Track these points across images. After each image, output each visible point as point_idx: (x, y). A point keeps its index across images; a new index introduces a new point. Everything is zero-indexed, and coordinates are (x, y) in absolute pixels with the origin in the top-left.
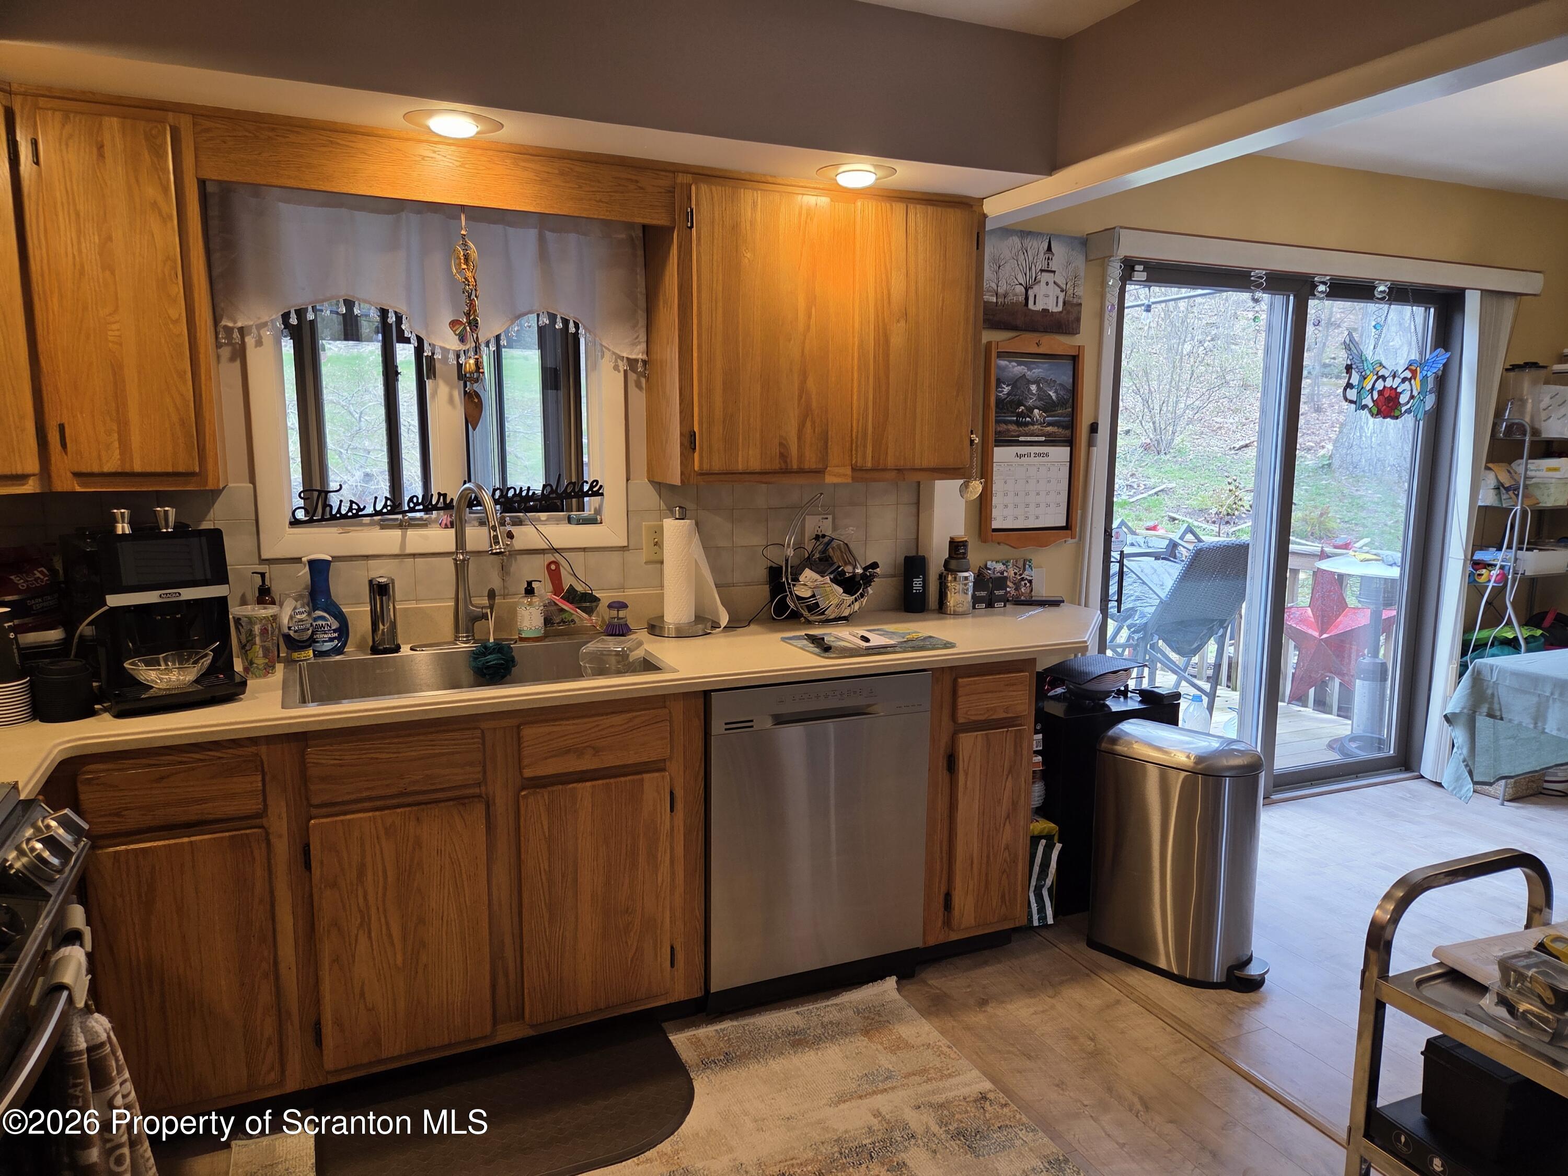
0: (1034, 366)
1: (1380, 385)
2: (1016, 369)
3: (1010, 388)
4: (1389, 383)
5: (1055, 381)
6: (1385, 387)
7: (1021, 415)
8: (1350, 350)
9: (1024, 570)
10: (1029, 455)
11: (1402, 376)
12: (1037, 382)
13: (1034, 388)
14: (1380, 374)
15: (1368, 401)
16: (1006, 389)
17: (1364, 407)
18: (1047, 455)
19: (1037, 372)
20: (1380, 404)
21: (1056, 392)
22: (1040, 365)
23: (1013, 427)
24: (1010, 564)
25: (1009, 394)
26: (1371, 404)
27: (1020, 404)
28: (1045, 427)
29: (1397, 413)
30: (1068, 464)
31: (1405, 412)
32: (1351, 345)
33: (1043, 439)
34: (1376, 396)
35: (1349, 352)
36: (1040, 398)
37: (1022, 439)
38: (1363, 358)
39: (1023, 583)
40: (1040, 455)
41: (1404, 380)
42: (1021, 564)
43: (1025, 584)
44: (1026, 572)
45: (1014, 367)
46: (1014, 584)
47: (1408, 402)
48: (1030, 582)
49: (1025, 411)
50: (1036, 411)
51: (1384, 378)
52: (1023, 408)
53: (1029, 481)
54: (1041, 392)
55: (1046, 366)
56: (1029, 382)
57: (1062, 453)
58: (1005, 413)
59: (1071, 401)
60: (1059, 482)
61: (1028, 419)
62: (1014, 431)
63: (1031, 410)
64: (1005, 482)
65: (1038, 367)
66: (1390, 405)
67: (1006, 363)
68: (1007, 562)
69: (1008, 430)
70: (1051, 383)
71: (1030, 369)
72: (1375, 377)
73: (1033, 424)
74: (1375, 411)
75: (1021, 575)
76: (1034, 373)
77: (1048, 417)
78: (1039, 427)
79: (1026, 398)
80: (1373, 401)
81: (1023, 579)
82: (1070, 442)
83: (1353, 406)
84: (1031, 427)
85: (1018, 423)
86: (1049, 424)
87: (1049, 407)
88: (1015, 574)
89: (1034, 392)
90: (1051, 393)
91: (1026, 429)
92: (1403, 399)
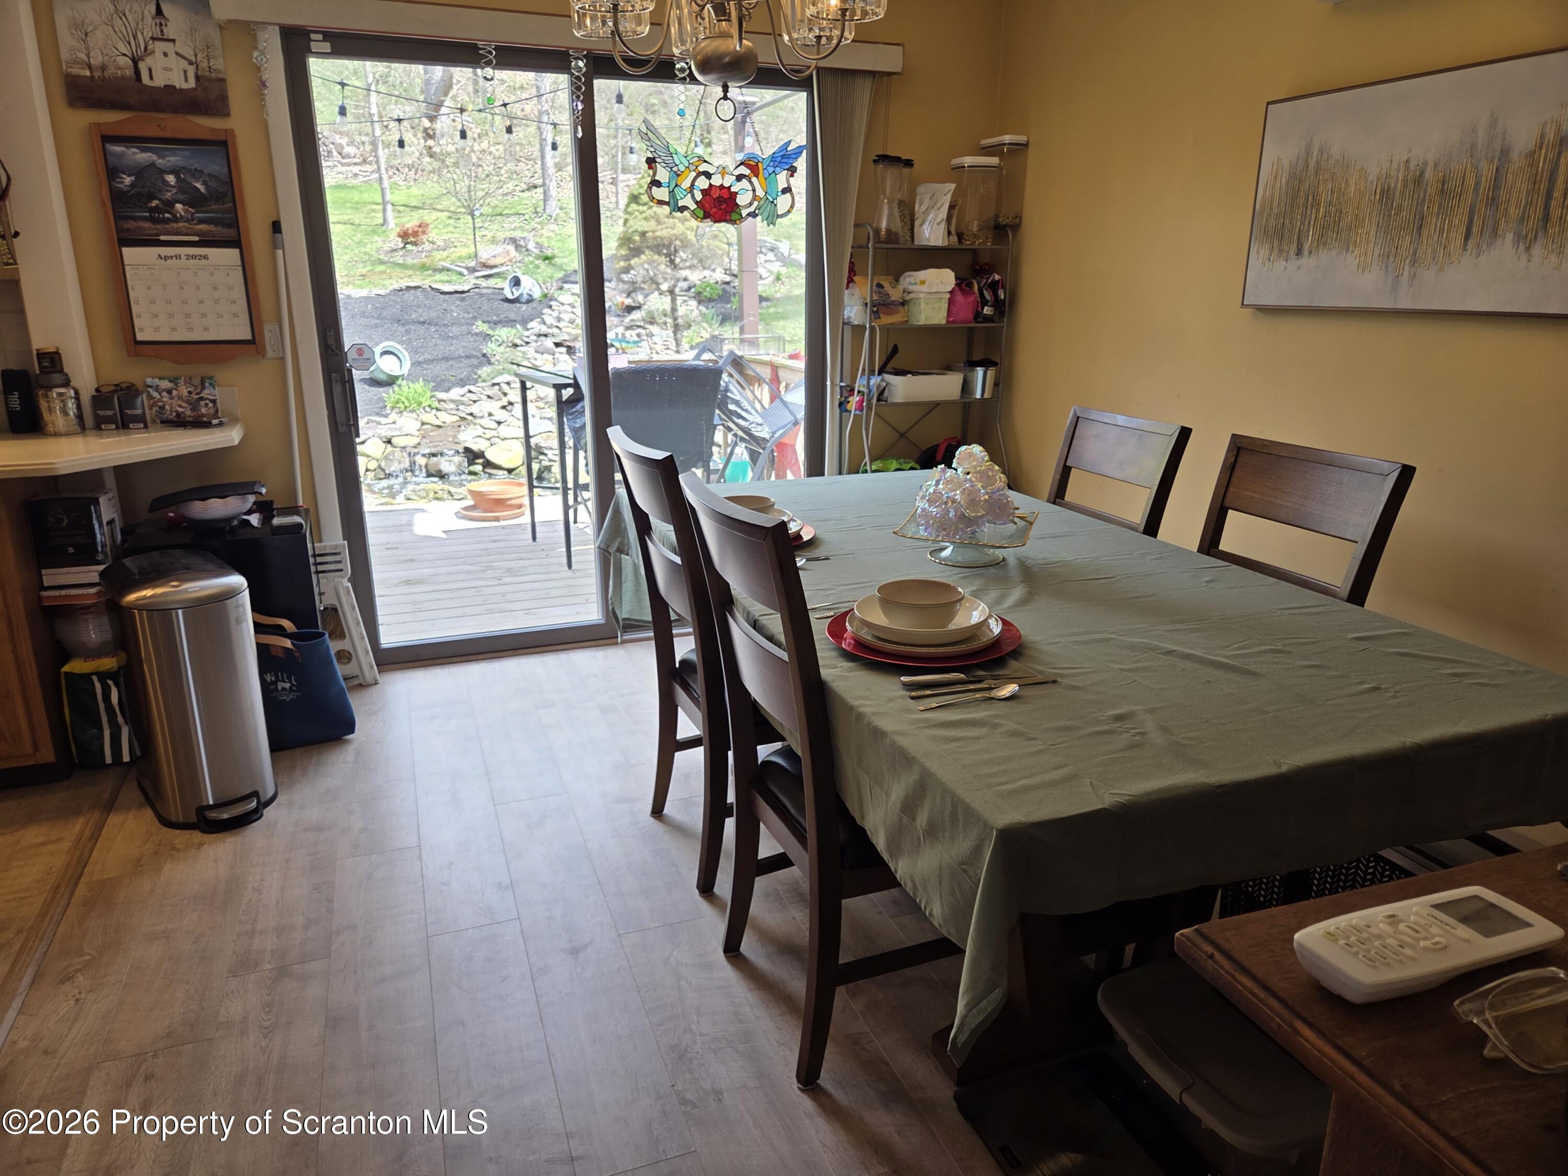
0: (167, 153)
1: (703, 183)
2: (140, 157)
3: (133, 178)
4: (716, 181)
5: (201, 171)
6: (711, 185)
7: (156, 209)
8: (649, 140)
9: (203, 388)
10: (178, 257)
11: (737, 172)
12: (175, 172)
13: (171, 179)
14: (701, 169)
15: (688, 201)
16: (128, 180)
17: (682, 209)
18: (206, 257)
19: (172, 160)
20: (707, 205)
21: (204, 183)
22: (179, 152)
23: (147, 225)
24: (182, 382)
25: (133, 185)
26: (693, 206)
27: (152, 197)
28: (196, 224)
29: (734, 216)
30: (240, 268)
31: (749, 215)
32: (650, 134)
33: (197, 238)
34: (699, 196)
35: (648, 143)
36: (181, 190)
37: (163, 238)
38: (672, 150)
39: (202, 403)
40: (194, 257)
41: (739, 178)
42: (197, 381)
43: (207, 405)
44: (206, 391)
45: (135, 154)
46: (190, 404)
47: (751, 204)
48: (214, 402)
49: (161, 206)
50: (179, 206)
51: (708, 175)
52: (157, 202)
53: (184, 286)
54: (184, 187)
55: (187, 153)
56: (162, 172)
57: (230, 255)
58: (131, 208)
59: (230, 194)
60: (231, 288)
61: (167, 215)
62: (150, 228)
63: (170, 204)
64: (149, 288)
65: (174, 155)
66: (723, 207)
67: (123, 149)
68: (177, 378)
69: (140, 228)
70: (197, 173)
71: (160, 157)
72: (693, 174)
73: (176, 219)
74: (701, 213)
75: (198, 394)
76: (169, 161)
77: (197, 212)
78: (186, 224)
79: (160, 191)
80: (697, 203)
81: (202, 399)
82: (235, 242)
83: (666, 209)
84: (175, 225)
85: (151, 219)
86: (201, 221)
87: (195, 200)
88: (190, 393)
89: (172, 183)
90: (198, 185)
91: (167, 226)
92: (742, 200)
